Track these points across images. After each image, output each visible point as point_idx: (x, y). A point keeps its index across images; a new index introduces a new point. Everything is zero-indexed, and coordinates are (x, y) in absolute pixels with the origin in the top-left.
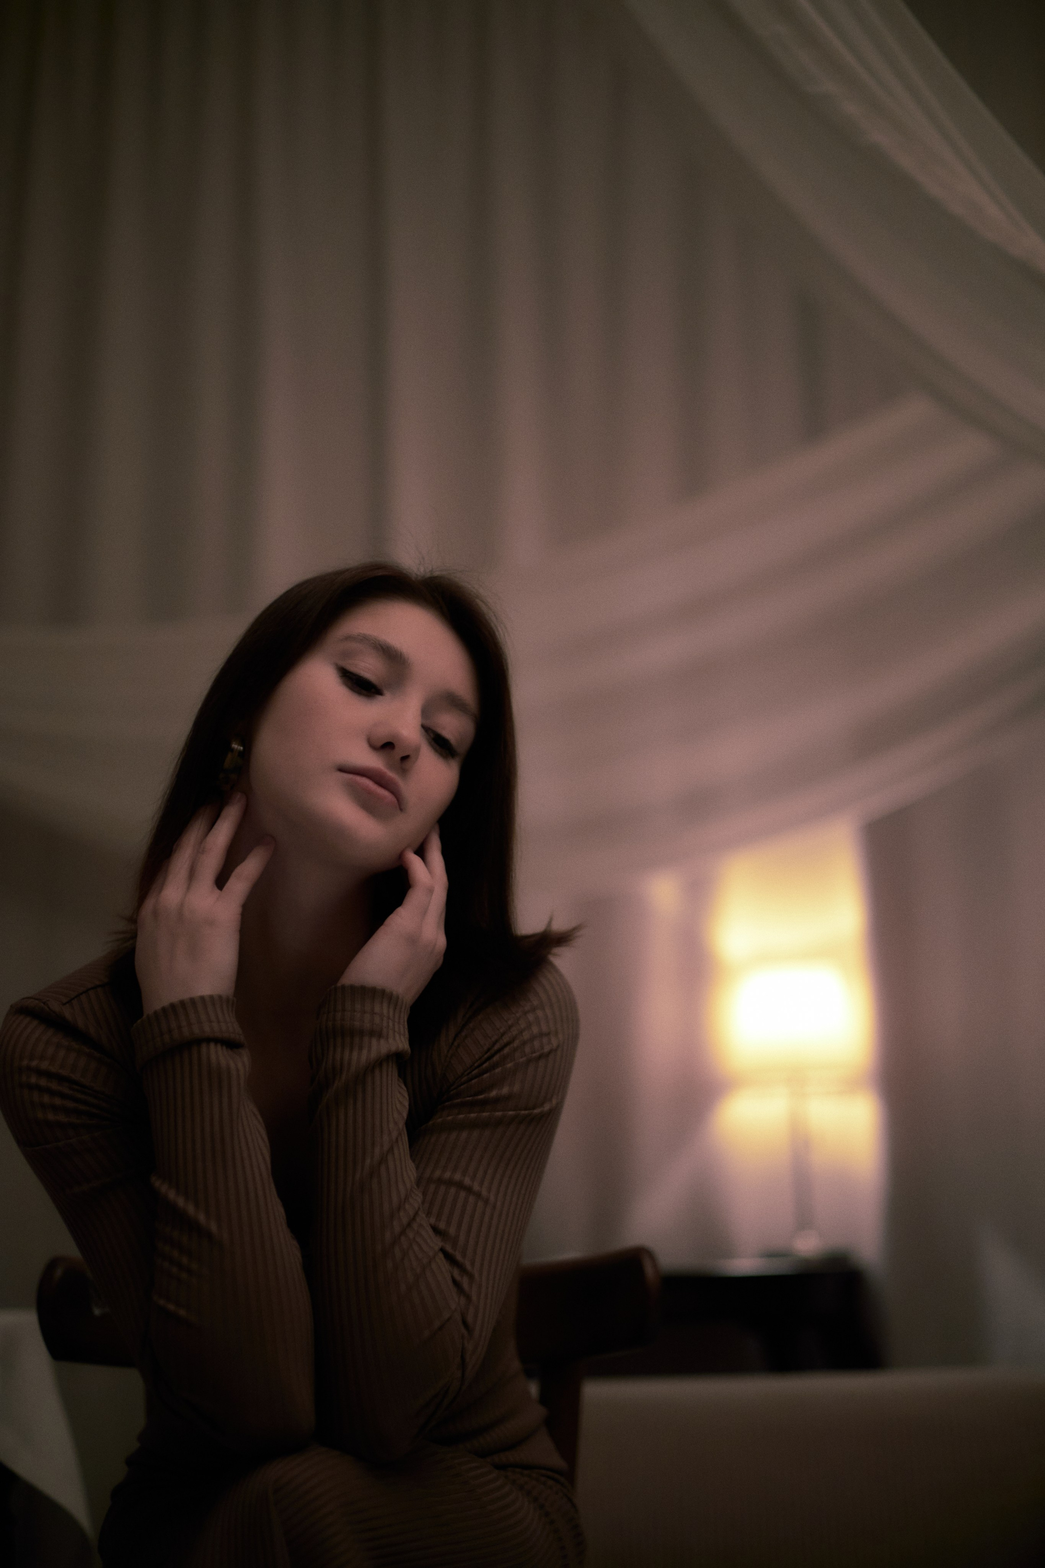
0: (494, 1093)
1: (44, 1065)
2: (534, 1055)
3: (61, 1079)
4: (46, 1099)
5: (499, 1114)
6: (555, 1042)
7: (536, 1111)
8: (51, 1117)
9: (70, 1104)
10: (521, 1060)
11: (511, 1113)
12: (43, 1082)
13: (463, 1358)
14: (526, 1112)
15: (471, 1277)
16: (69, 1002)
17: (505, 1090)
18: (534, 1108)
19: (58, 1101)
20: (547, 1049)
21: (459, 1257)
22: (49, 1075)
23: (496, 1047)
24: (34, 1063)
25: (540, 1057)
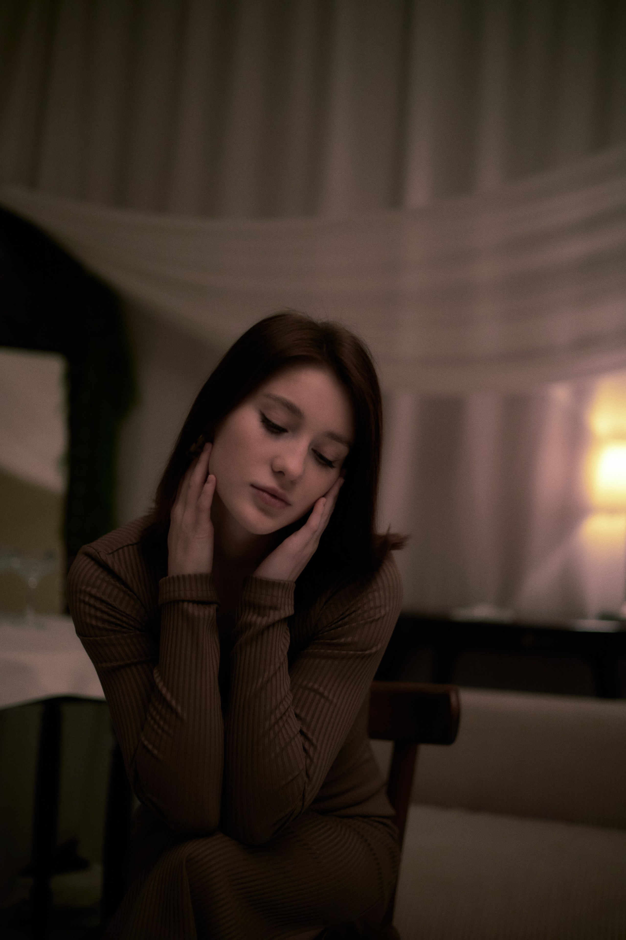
0: (342, 640)
1: (94, 591)
2: (369, 620)
3: (102, 601)
4: (93, 611)
5: (344, 652)
6: (383, 612)
7: (367, 652)
8: (94, 622)
9: (106, 617)
10: (361, 622)
11: (352, 652)
12: (92, 601)
13: (304, 796)
14: (361, 653)
15: (315, 748)
16: (112, 553)
17: (349, 639)
18: (366, 650)
19: (99, 614)
20: (377, 616)
21: (310, 735)
22: (96, 598)
23: (347, 613)
24: (89, 589)
25: (372, 622)
